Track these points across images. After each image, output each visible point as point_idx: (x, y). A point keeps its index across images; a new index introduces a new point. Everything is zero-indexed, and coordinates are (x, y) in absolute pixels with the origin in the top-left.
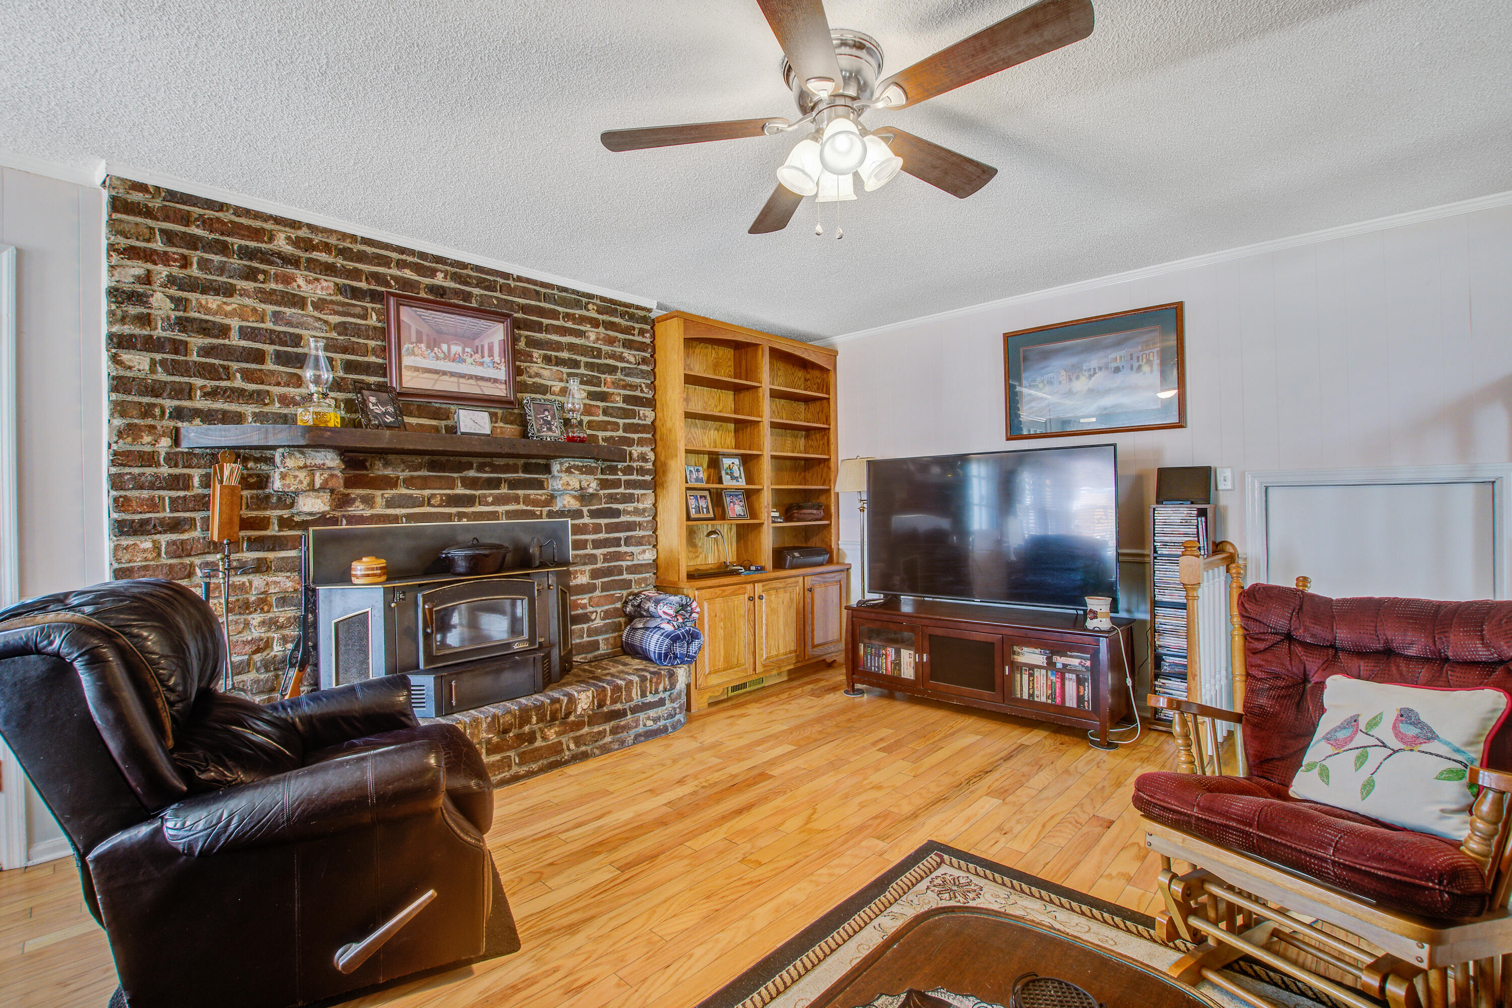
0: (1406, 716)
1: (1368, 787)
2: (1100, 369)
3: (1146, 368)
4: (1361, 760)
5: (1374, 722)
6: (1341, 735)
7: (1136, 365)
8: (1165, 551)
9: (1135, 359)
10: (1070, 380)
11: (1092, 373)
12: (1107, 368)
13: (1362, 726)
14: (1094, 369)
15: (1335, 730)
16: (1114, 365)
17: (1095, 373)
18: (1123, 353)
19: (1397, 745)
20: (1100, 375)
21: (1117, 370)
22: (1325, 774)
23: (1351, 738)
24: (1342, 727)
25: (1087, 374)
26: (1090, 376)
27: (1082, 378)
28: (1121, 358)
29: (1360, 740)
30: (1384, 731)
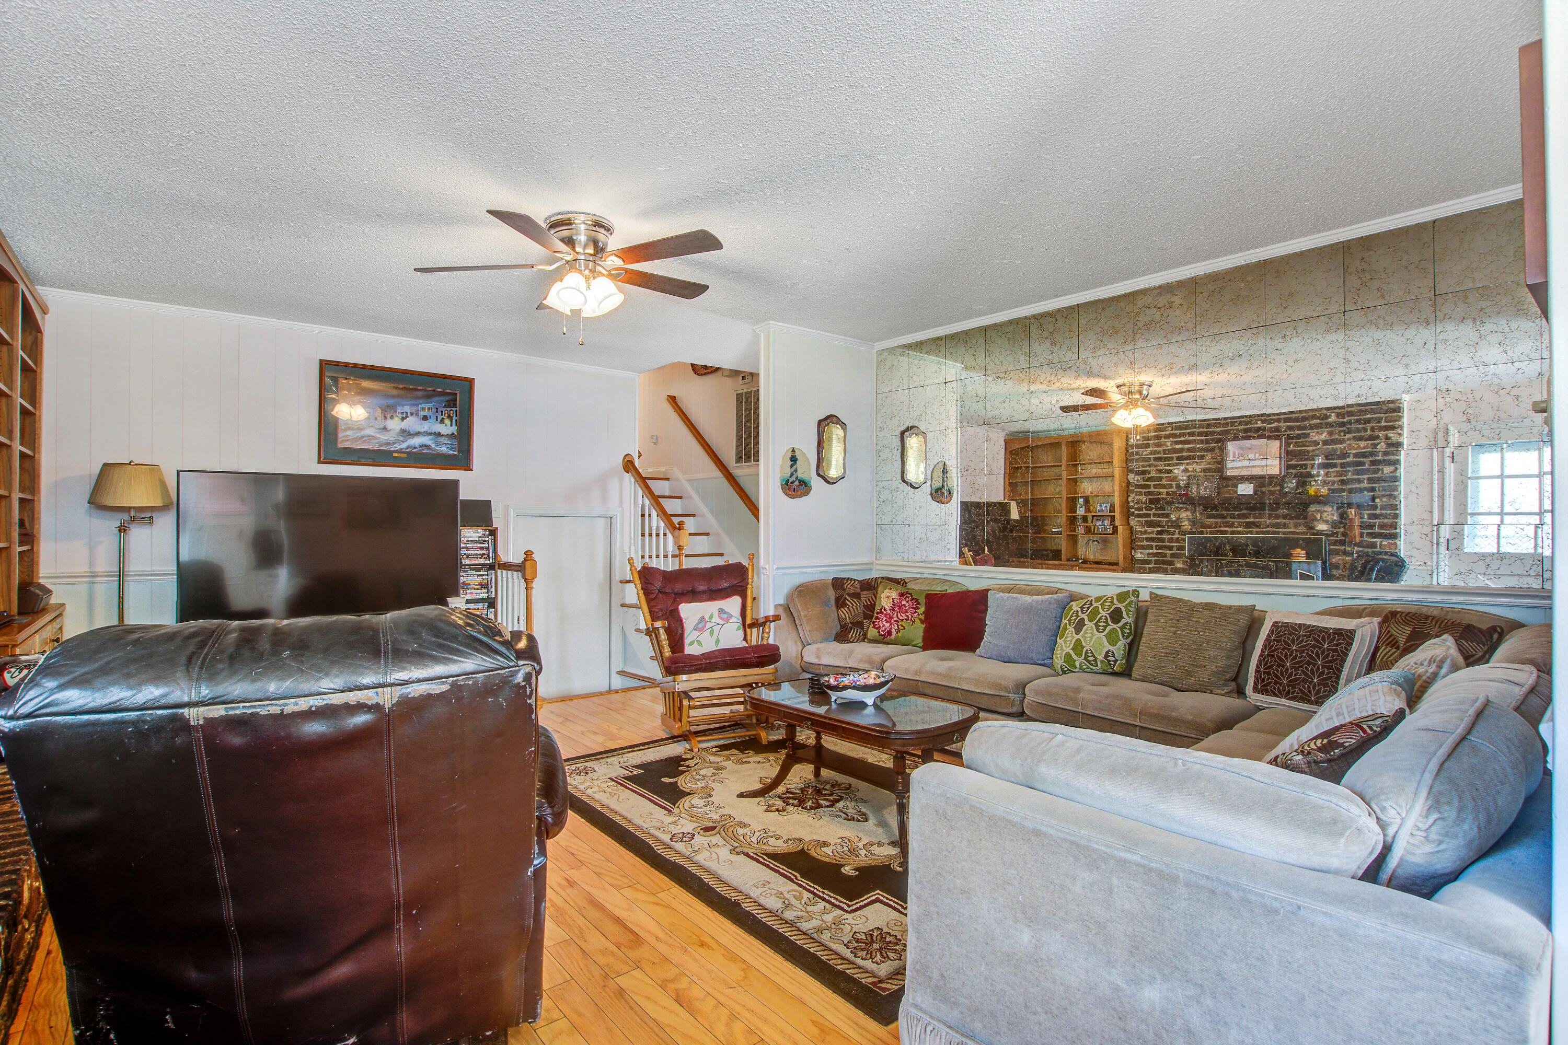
0: (721, 611)
1: (718, 641)
2: (412, 414)
3: (447, 421)
4: (712, 633)
5: (711, 617)
6: (701, 626)
7: (440, 418)
8: (468, 562)
9: (440, 413)
10: (385, 418)
11: (404, 416)
12: (417, 415)
13: (707, 619)
14: (407, 413)
15: (697, 625)
16: (422, 413)
17: (407, 417)
18: (430, 405)
19: (723, 622)
20: (410, 419)
21: (425, 418)
22: (699, 643)
23: (705, 626)
24: (699, 623)
25: (400, 416)
26: (403, 419)
27: (396, 419)
28: (428, 408)
29: (709, 625)
30: (716, 619)
